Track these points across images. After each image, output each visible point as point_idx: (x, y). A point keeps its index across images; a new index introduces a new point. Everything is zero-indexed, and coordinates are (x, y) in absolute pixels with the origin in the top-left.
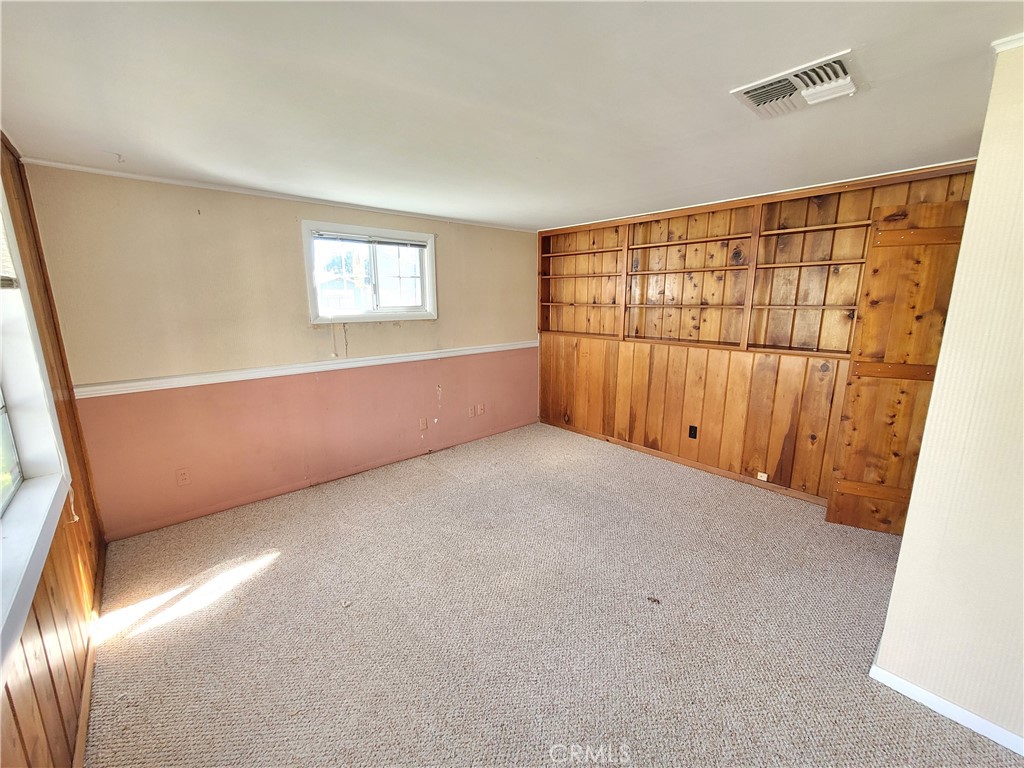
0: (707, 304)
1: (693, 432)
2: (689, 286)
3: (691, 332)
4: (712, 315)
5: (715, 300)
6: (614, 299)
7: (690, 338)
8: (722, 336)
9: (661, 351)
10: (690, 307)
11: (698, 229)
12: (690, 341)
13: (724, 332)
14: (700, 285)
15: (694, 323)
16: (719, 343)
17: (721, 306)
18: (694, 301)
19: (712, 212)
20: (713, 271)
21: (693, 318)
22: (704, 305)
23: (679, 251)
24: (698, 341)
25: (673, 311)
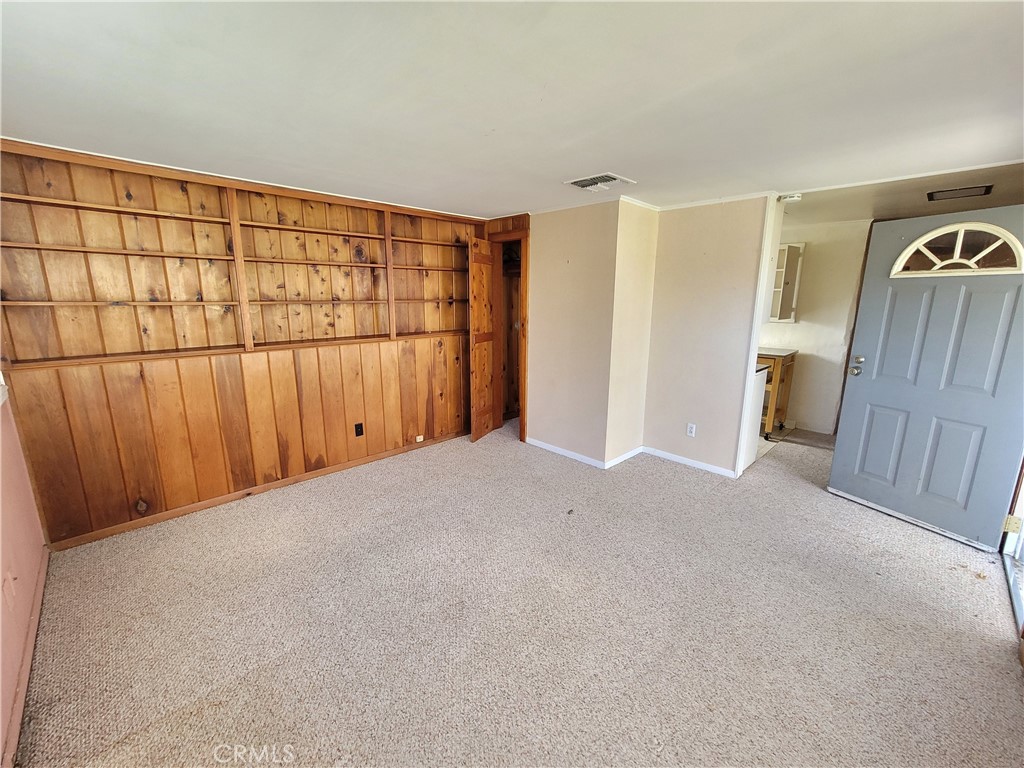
0: (339, 300)
1: (359, 430)
2: (316, 280)
3: (326, 329)
4: (345, 311)
5: (347, 295)
6: (200, 294)
7: (325, 337)
8: (358, 331)
9: (308, 355)
10: (321, 302)
11: (316, 218)
12: (327, 340)
13: (359, 326)
14: (328, 279)
15: (327, 320)
16: (356, 337)
17: (353, 301)
18: (324, 297)
19: (330, 204)
20: (339, 266)
21: (327, 315)
22: (335, 301)
23: (297, 238)
24: (335, 339)
25: (301, 308)
